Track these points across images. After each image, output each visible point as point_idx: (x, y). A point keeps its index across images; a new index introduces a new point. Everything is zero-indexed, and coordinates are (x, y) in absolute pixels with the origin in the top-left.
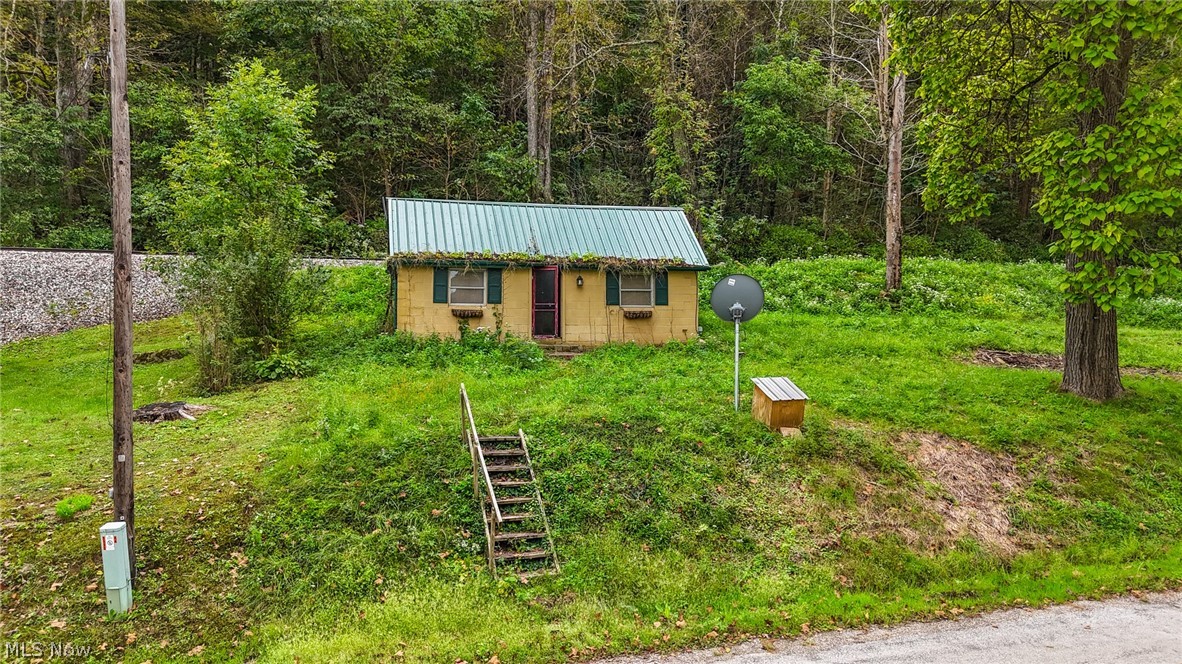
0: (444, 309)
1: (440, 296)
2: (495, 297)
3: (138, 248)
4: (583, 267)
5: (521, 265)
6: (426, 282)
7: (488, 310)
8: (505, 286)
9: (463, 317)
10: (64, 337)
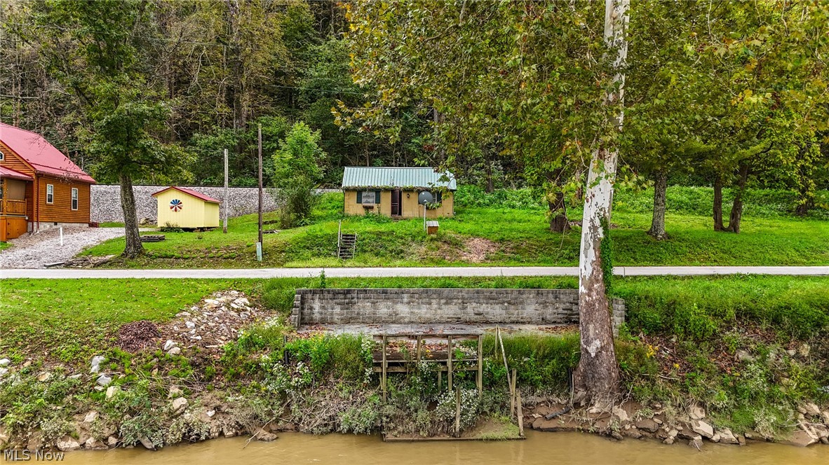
0: (360, 206)
1: (359, 201)
2: (378, 201)
3: (264, 186)
4: (409, 191)
5: (386, 190)
6: (354, 196)
7: (375, 206)
8: (381, 197)
9: (367, 208)
10: (240, 217)
